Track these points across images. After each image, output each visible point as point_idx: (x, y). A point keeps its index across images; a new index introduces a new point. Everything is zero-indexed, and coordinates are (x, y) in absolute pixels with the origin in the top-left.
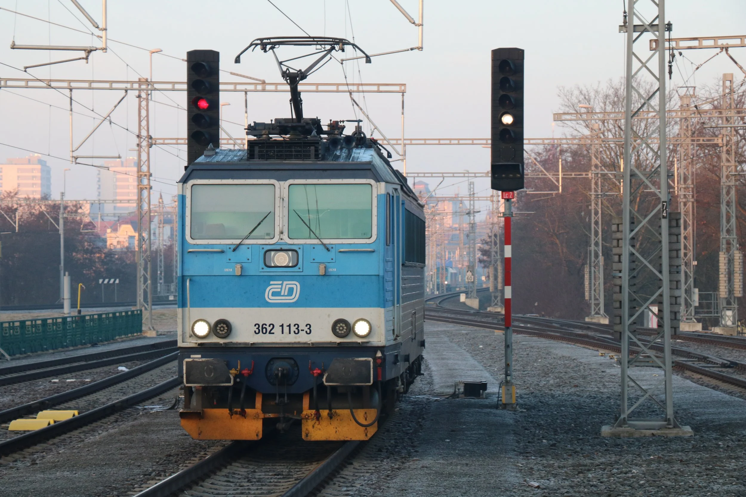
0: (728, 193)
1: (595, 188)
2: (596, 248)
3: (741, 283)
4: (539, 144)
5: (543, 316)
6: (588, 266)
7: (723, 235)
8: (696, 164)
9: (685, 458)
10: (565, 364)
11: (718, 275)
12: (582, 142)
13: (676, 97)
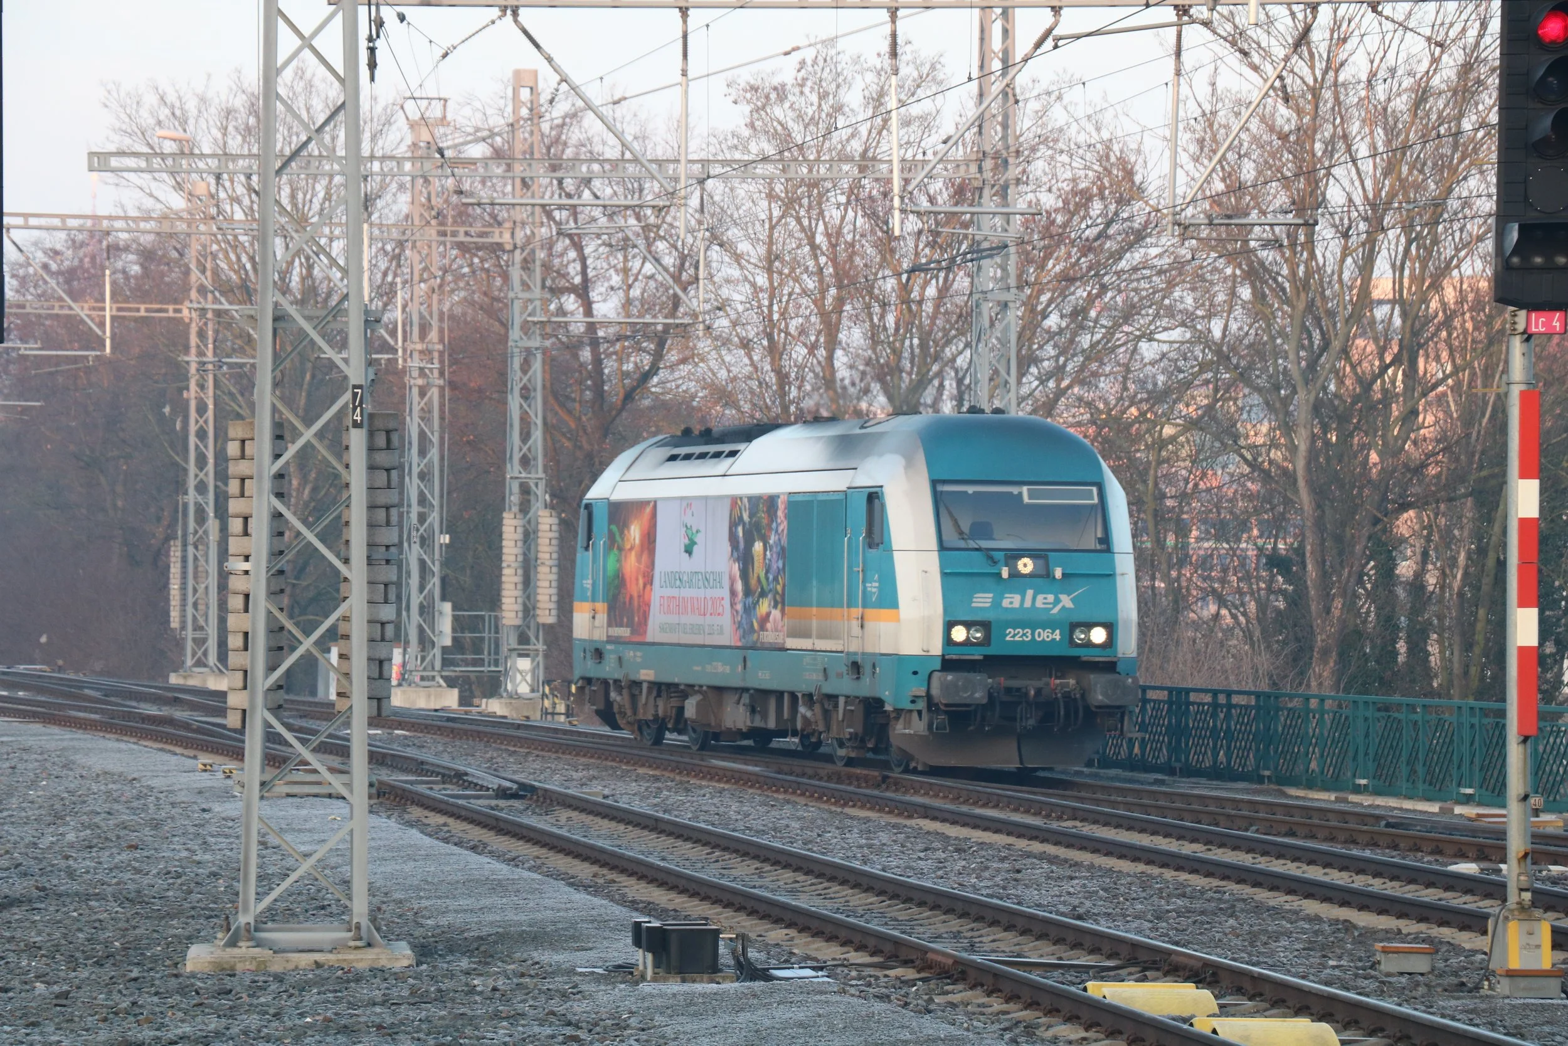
0: (526, 366)
1: (198, 346)
2: (200, 499)
3: (554, 591)
4: (55, 229)
5: (60, 669)
6: (179, 543)
7: (513, 470)
8: (452, 291)
9: (389, 1020)
10: (109, 793)
11: (500, 569)
12: (166, 228)
13: (401, 122)
